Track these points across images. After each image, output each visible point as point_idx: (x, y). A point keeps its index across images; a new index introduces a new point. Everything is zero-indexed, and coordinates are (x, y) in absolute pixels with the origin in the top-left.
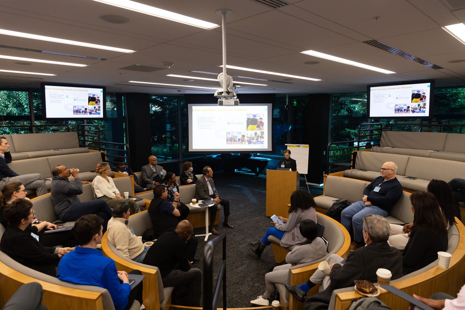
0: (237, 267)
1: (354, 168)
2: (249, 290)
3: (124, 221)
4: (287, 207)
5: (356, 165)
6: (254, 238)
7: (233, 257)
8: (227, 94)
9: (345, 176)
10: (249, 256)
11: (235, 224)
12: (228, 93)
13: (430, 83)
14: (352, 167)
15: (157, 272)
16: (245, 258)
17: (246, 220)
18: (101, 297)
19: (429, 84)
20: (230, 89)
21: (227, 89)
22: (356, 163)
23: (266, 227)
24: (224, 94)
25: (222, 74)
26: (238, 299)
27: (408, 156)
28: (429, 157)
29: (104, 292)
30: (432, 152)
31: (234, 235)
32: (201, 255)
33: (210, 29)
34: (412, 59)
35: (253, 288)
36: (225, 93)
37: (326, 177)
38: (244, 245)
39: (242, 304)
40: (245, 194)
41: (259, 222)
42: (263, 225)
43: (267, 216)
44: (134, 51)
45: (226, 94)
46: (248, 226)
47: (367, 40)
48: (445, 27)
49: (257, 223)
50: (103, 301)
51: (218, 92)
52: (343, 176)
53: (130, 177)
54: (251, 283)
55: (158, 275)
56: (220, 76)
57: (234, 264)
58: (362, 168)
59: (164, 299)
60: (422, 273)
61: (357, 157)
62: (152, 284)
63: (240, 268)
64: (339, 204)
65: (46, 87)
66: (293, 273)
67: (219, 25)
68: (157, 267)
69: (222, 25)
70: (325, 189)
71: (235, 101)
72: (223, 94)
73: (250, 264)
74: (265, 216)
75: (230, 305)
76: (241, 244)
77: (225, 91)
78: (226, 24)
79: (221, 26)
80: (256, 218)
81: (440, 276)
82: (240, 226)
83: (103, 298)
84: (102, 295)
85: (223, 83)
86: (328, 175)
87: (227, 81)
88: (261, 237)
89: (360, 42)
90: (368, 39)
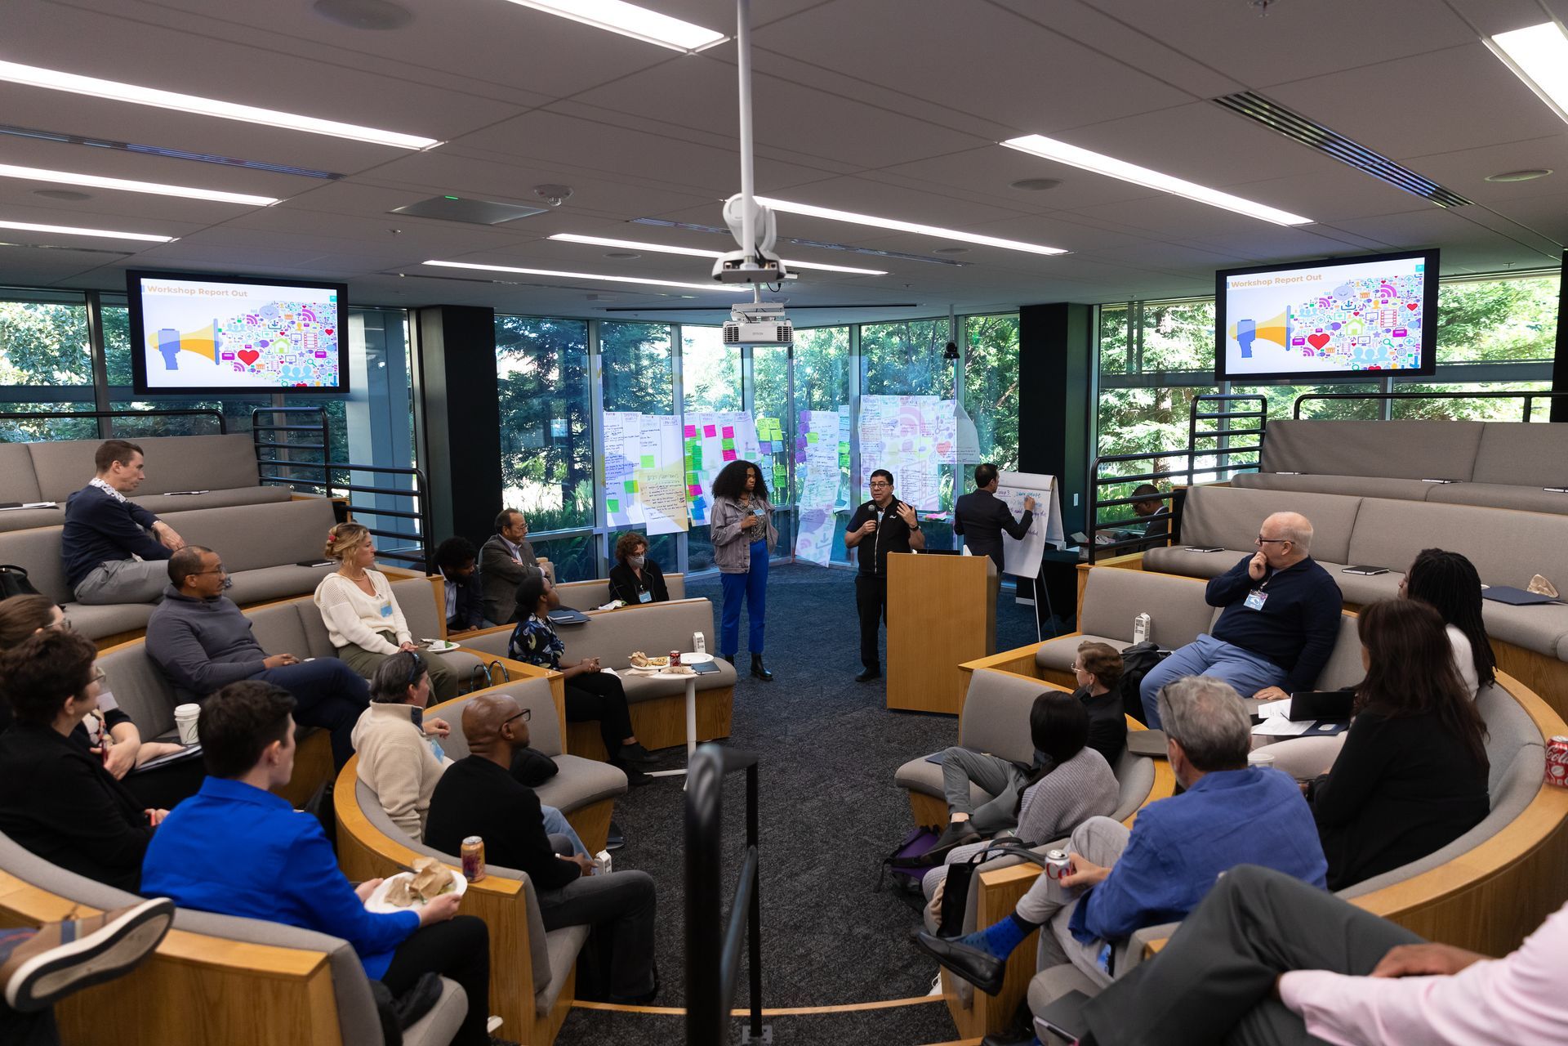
0: (793, 876)
1: (1176, 541)
2: (837, 947)
3: (409, 714)
4: (959, 670)
5: (1185, 533)
6: (848, 778)
7: (781, 842)
8: (757, 265)
9: (1147, 567)
10: (834, 837)
11: (786, 735)
12: (761, 261)
13: (1423, 259)
14: (1169, 541)
15: (524, 888)
16: (820, 844)
17: (822, 721)
18: (327, 968)
19: (1421, 261)
20: (765, 250)
21: (757, 248)
22: (1184, 525)
23: (889, 741)
24: (747, 266)
25: (740, 199)
26: (800, 981)
27: (1357, 499)
28: (1425, 501)
29: (336, 951)
30: (1433, 486)
31: (783, 771)
32: (673, 839)
33: (694, 50)
34: (1372, 166)
35: (849, 943)
36: (751, 263)
37: (1087, 571)
38: (816, 803)
39: (812, 995)
40: (815, 639)
41: (864, 726)
42: (877, 736)
43: (890, 705)
44: (439, 140)
45: (754, 264)
46: (826, 741)
47: (1226, 93)
48: (1494, 37)
49: (857, 729)
50: (334, 982)
51: (725, 262)
52: (1141, 566)
53: (432, 580)
54: (842, 927)
55: (526, 899)
56: (730, 206)
57: (782, 863)
58: (1205, 543)
59: (549, 980)
60: (1432, 868)
61: (1188, 505)
62: (507, 926)
63: (804, 877)
64: (1131, 661)
65: (144, 282)
66: (987, 883)
67: (726, 36)
68: (522, 873)
69: (737, 34)
70: (1083, 612)
71: (779, 328)
72: (743, 267)
73: (836, 864)
74: (883, 707)
75: (773, 998)
76: (805, 800)
77: (748, 257)
78: (752, 30)
79: (732, 38)
80: (854, 714)
81: (1495, 878)
82: (801, 740)
83: (332, 969)
84: (330, 960)
85: (741, 228)
86: (1094, 564)
87: (756, 221)
88: (872, 776)
89: (1202, 100)
90: (1230, 90)
